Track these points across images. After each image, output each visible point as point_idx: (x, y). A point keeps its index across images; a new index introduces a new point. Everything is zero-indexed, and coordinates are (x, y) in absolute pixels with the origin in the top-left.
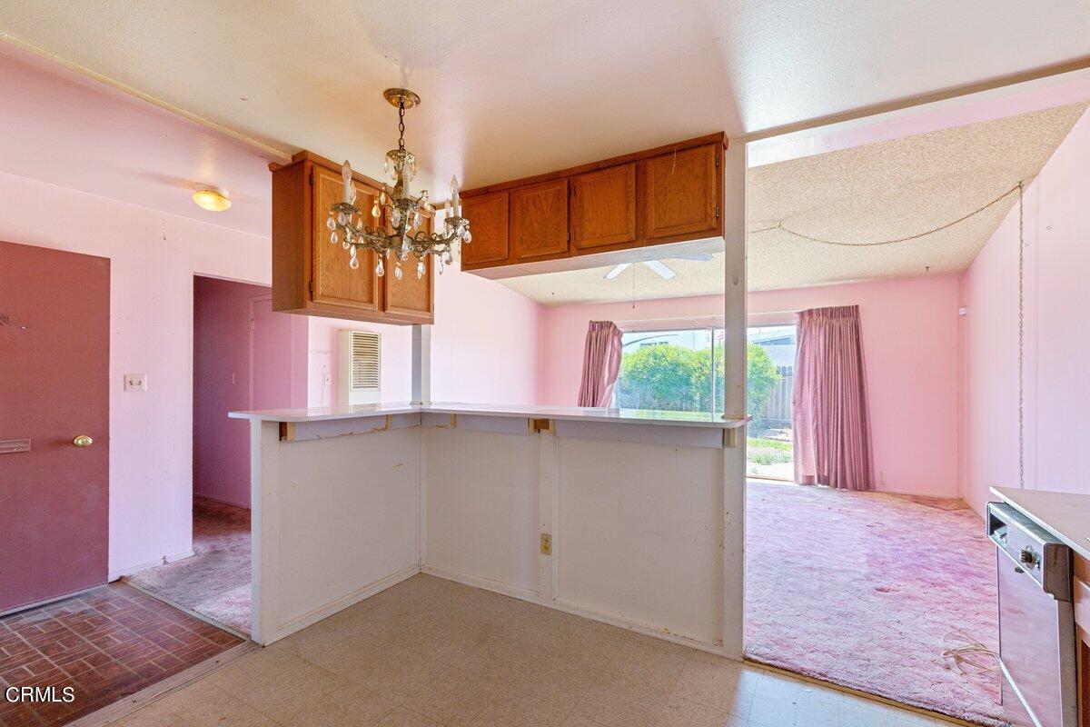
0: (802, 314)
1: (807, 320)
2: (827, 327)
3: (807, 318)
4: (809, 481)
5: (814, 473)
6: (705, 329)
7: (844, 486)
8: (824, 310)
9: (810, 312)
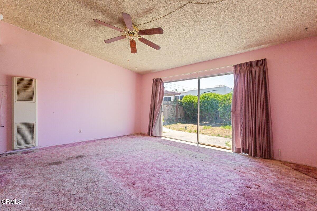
0: (236, 67)
1: (238, 70)
2: (249, 72)
3: (239, 68)
4: (238, 151)
5: (240, 147)
6: (195, 78)
7: (255, 155)
8: (247, 64)
9: (240, 65)
